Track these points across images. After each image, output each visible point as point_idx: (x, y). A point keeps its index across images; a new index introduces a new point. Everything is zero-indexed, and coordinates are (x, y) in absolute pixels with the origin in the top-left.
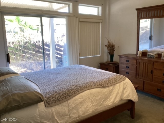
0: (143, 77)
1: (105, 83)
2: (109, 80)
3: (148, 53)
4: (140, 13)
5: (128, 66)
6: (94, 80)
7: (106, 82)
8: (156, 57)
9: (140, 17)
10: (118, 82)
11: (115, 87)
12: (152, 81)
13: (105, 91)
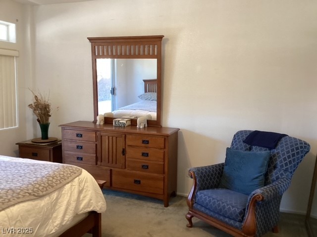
0: (109, 162)
1: (41, 188)
2: (48, 180)
3: (115, 118)
4: (96, 47)
5: (80, 144)
6: (13, 186)
7: (43, 185)
8: (129, 126)
9: (96, 54)
10: (67, 181)
11: (63, 192)
12: (125, 168)
13: (42, 205)
